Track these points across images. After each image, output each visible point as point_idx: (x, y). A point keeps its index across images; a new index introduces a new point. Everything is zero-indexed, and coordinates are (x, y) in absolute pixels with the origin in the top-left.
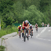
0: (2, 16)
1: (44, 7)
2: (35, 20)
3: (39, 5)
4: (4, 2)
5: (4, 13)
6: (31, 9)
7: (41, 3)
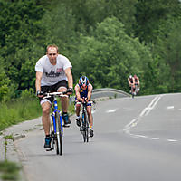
0: (3, 56)
1: (149, 25)
2: (120, 70)
3: (134, 18)
4: (11, 10)
5: (11, 46)
6: (104, 32)
7: (138, 9)
